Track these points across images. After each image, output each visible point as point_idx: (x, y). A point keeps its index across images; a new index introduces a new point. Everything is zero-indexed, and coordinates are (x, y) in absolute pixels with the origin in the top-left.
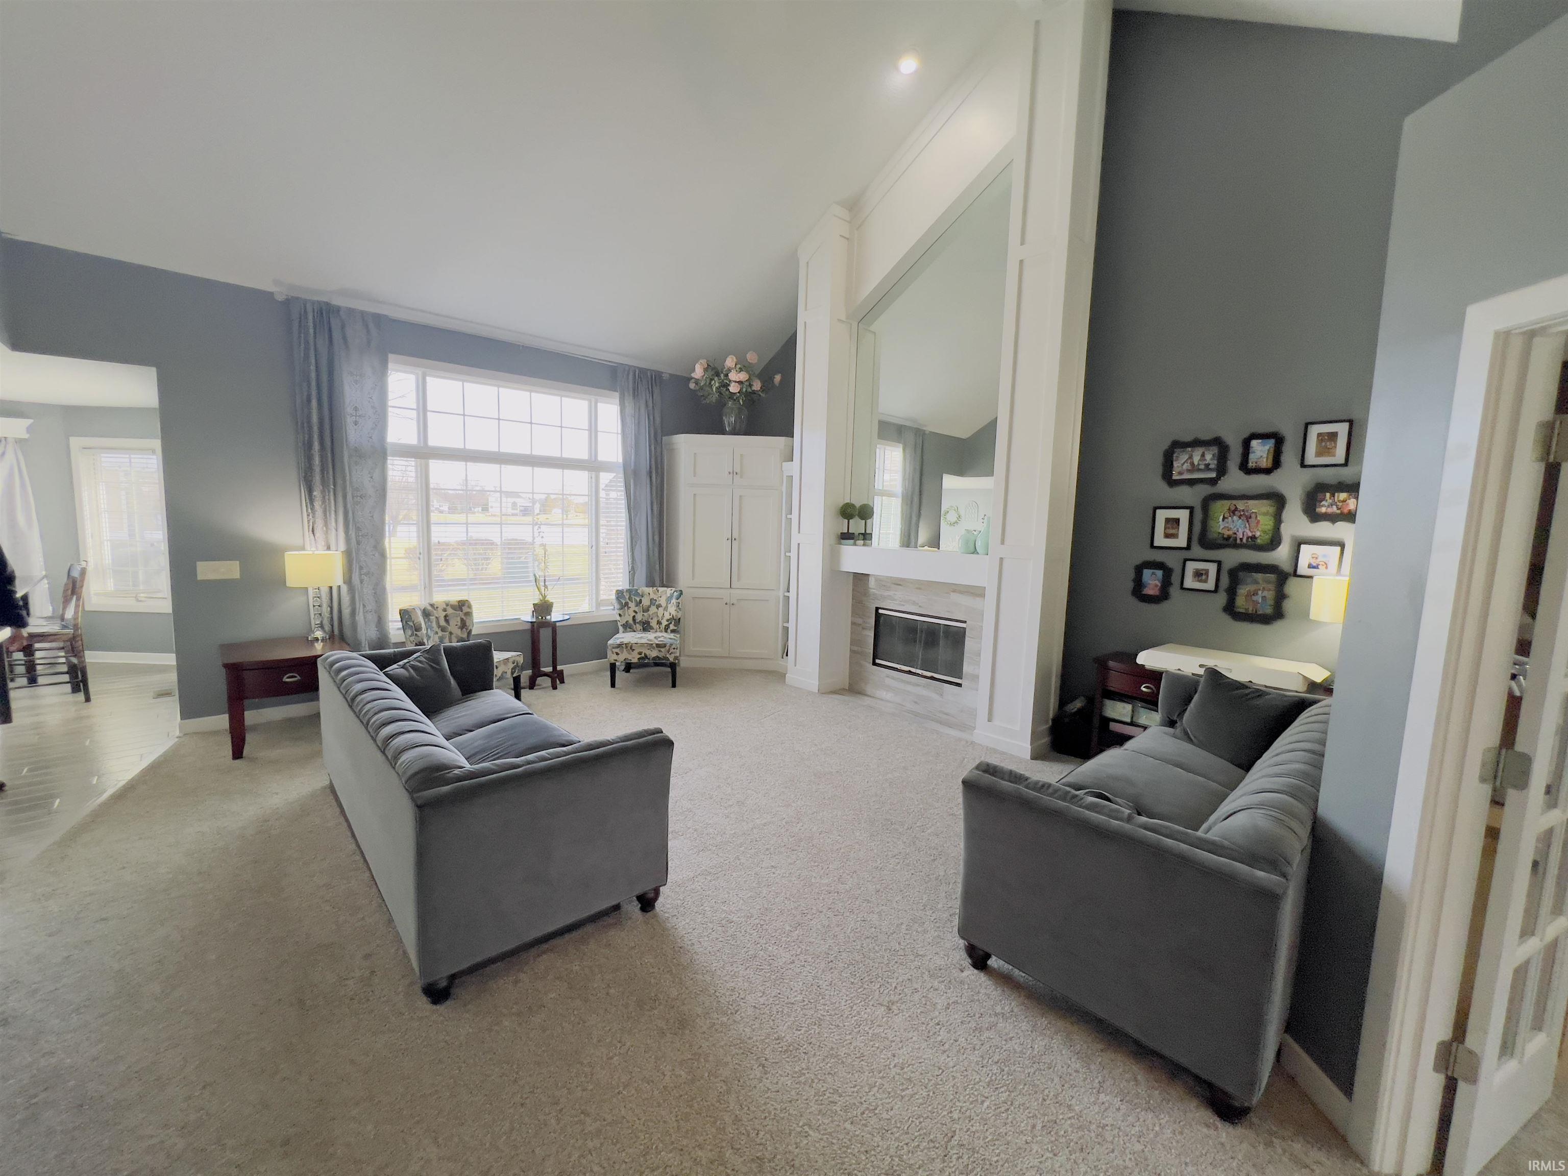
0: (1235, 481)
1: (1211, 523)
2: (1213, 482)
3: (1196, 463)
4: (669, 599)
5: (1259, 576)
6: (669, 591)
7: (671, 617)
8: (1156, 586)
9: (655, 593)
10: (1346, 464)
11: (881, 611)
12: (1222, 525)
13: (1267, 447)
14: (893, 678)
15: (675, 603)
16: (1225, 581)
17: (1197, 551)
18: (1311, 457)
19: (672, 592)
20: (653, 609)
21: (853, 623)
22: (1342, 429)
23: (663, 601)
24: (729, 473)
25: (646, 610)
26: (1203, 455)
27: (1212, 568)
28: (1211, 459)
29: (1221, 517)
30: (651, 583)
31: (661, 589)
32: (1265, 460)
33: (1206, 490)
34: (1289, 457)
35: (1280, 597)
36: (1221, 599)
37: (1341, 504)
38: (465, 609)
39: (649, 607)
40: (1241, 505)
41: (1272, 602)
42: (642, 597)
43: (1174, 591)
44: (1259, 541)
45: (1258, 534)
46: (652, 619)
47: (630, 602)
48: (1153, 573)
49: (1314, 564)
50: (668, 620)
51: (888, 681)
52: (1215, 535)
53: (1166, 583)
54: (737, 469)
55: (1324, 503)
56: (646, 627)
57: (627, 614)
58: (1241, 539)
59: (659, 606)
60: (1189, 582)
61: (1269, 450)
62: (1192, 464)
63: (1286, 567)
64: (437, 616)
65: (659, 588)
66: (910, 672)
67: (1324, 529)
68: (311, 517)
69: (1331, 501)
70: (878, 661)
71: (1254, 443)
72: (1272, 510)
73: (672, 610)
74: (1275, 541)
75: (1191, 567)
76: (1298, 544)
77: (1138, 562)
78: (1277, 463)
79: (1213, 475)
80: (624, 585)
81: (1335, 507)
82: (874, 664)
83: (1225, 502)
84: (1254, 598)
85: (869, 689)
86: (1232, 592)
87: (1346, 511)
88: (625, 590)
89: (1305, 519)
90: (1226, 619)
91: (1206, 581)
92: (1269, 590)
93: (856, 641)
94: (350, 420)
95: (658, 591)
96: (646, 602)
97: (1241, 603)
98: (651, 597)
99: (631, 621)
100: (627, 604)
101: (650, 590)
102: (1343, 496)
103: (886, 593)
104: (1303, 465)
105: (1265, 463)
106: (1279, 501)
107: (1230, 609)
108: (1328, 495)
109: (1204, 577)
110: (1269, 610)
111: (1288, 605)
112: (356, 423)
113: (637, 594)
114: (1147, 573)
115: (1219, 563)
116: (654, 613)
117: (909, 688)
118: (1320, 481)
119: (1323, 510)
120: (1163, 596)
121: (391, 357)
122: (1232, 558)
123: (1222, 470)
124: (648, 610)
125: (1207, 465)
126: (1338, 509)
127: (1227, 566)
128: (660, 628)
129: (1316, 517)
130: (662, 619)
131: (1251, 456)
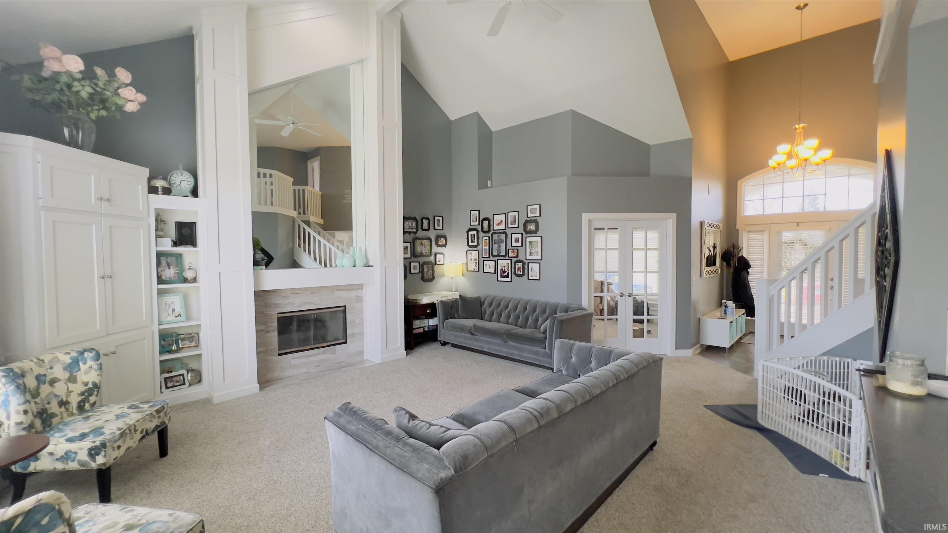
0: (420, 233)
1: (416, 248)
2: (415, 233)
3: (410, 226)
4: (71, 367)
5: (428, 266)
7: (86, 387)
9: (39, 366)
10: (443, 230)
11: (282, 315)
12: (419, 249)
14: (298, 358)
16: (421, 269)
17: (413, 259)
18: (436, 228)
19: (74, 355)
22: (441, 218)
23: (61, 373)
24: (99, 198)
25: (36, 394)
26: (412, 223)
27: (417, 264)
28: (414, 225)
29: (418, 246)
31: (45, 358)
32: (426, 226)
33: (413, 236)
34: (432, 226)
35: (433, 272)
36: (420, 275)
37: (443, 242)
39: (40, 388)
40: (422, 242)
41: (432, 274)
43: (408, 274)
44: (427, 254)
45: (426, 251)
46: (49, 403)
49: (439, 261)
50: (82, 394)
51: (294, 362)
52: (418, 252)
53: (405, 272)
54: (106, 196)
56: (45, 418)
58: (423, 254)
59: (52, 383)
60: (412, 271)
61: (427, 223)
63: (434, 262)
65: (41, 358)
66: (311, 349)
67: (440, 250)
69: (440, 241)
70: (283, 351)
71: (424, 220)
72: (429, 243)
73: (88, 377)
74: (431, 254)
75: (413, 264)
76: (436, 254)
78: (429, 228)
79: (415, 231)
81: (441, 243)
82: (280, 354)
83: (419, 241)
84: (428, 273)
86: (423, 272)
87: (443, 244)
89: (436, 246)
90: (422, 282)
91: (416, 270)
92: (430, 270)
96: (30, 383)
97: (425, 276)
98: (37, 373)
101: (28, 364)
102: (443, 240)
103: (285, 302)
105: (427, 228)
106: (430, 240)
107: (423, 278)
108: (440, 239)
109: (416, 268)
110: (431, 277)
111: (436, 274)
115: (419, 262)
116: (50, 394)
118: (438, 234)
119: (439, 243)
122: (422, 260)
123: (417, 230)
125: (413, 227)
127: (421, 263)
128: (67, 410)
129: (438, 246)
130: (67, 397)
131: (424, 225)
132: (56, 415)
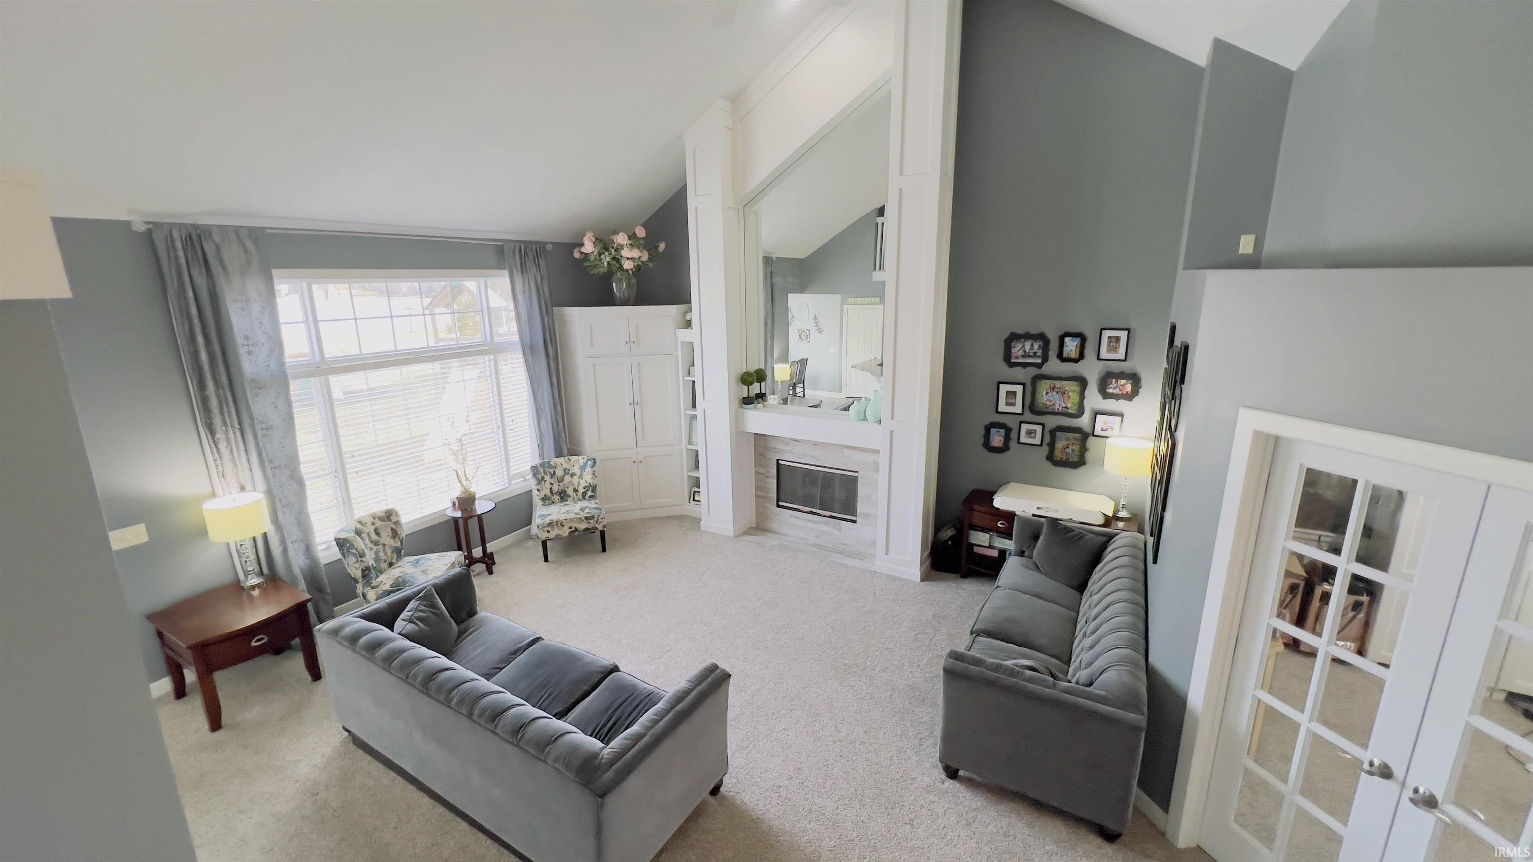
0: (1054, 366)
1: (1038, 395)
3: (1027, 351)
4: (583, 468)
5: (1070, 435)
6: (581, 460)
7: (588, 484)
8: (1001, 441)
9: (567, 463)
10: (1125, 360)
11: (781, 462)
12: (1045, 397)
13: (1076, 343)
14: (797, 518)
15: (591, 472)
16: (1048, 439)
17: (1028, 416)
19: (585, 460)
20: (568, 479)
21: (756, 473)
22: (1123, 335)
23: (576, 470)
24: (627, 343)
25: (561, 480)
27: (1039, 428)
28: (1038, 349)
29: (1045, 392)
30: (559, 455)
31: (573, 458)
32: (1074, 352)
33: (1033, 371)
34: (1090, 352)
35: (1084, 450)
36: (1045, 450)
37: (1121, 387)
38: (394, 519)
39: (564, 477)
40: (1058, 384)
41: (1077, 454)
42: (556, 468)
43: (1013, 444)
44: (1070, 411)
45: (1069, 405)
46: (568, 488)
47: (545, 476)
48: (997, 432)
49: (1105, 428)
50: (585, 488)
51: (792, 520)
52: (1042, 405)
53: (1007, 439)
54: (633, 339)
55: (1111, 386)
56: (563, 496)
57: (544, 488)
58: (1059, 409)
59: (573, 475)
60: (1024, 439)
61: (1077, 346)
62: (1025, 351)
63: (1087, 428)
64: (368, 532)
65: (571, 458)
66: (811, 513)
67: (1111, 404)
68: (218, 462)
69: (1115, 385)
70: (781, 503)
72: (1078, 389)
73: (588, 478)
74: (1081, 412)
75: (1025, 427)
76: (1096, 413)
77: (987, 422)
78: (1082, 356)
80: (537, 461)
81: (1118, 389)
82: (778, 506)
83: (1049, 382)
84: (1067, 450)
85: (775, 526)
86: (1052, 445)
87: (1125, 393)
88: (539, 465)
89: (1100, 396)
90: (1049, 465)
91: (1035, 438)
92: (1076, 445)
93: (759, 488)
94: (242, 351)
95: (570, 461)
96: (559, 473)
97: (1058, 455)
98: (564, 467)
99: (549, 494)
100: (543, 478)
101: (561, 460)
102: (1123, 382)
103: (786, 448)
104: (1099, 359)
106: (1083, 382)
107: (1050, 458)
108: (1114, 380)
109: (1033, 435)
110: (1076, 459)
111: (1089, 456)
112: (249, 353)
113: (550, 466)
114: (993, 430)
115: (1043, 425)
116: (570, 482)
117: (811, 525)
118: (1109, 370)
119: (1111, 391)
120: (1004, 449)
121: (275, 272)
122: (1052, 421)
124: (563, 480)
125: (1035, 353)
126: (1120, 390)
127: (1048, 428)
128: (577, 495)
129: (1106, 395)
130: (578, 487)
131: (1065, 349)
132: (570, 497)
